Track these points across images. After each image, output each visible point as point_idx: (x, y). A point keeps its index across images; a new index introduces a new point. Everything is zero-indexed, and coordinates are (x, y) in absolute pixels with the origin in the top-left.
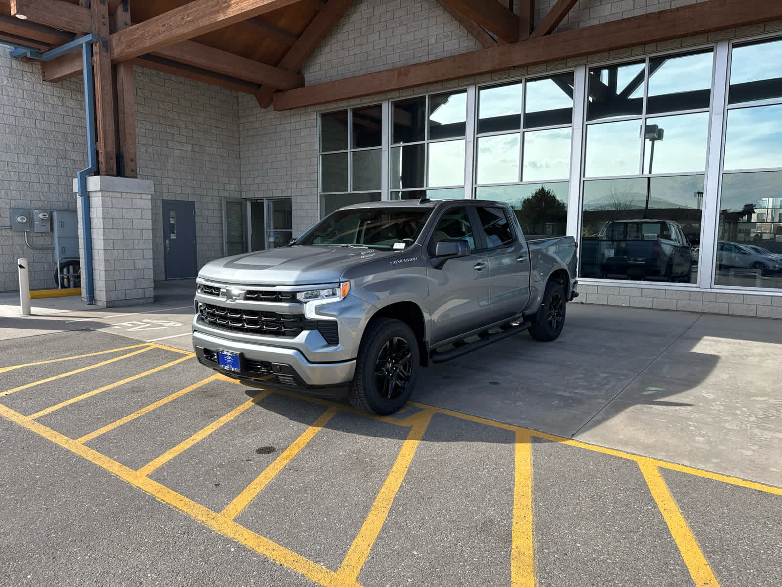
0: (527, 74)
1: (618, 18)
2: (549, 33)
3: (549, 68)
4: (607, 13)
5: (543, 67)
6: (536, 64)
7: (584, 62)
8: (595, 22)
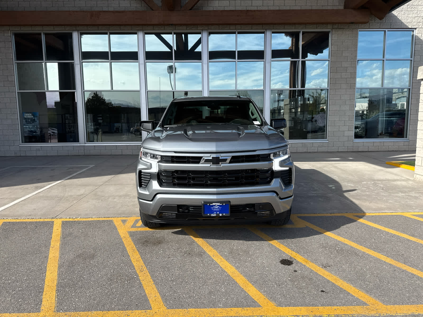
0: (175, 30)
1: (222, 9)
2: (191, 9)
3: (188, 28)
4: (217, 5)
5: (185, 27)
6: (181, 25)
7: (207, 28)
8: (211, 9)
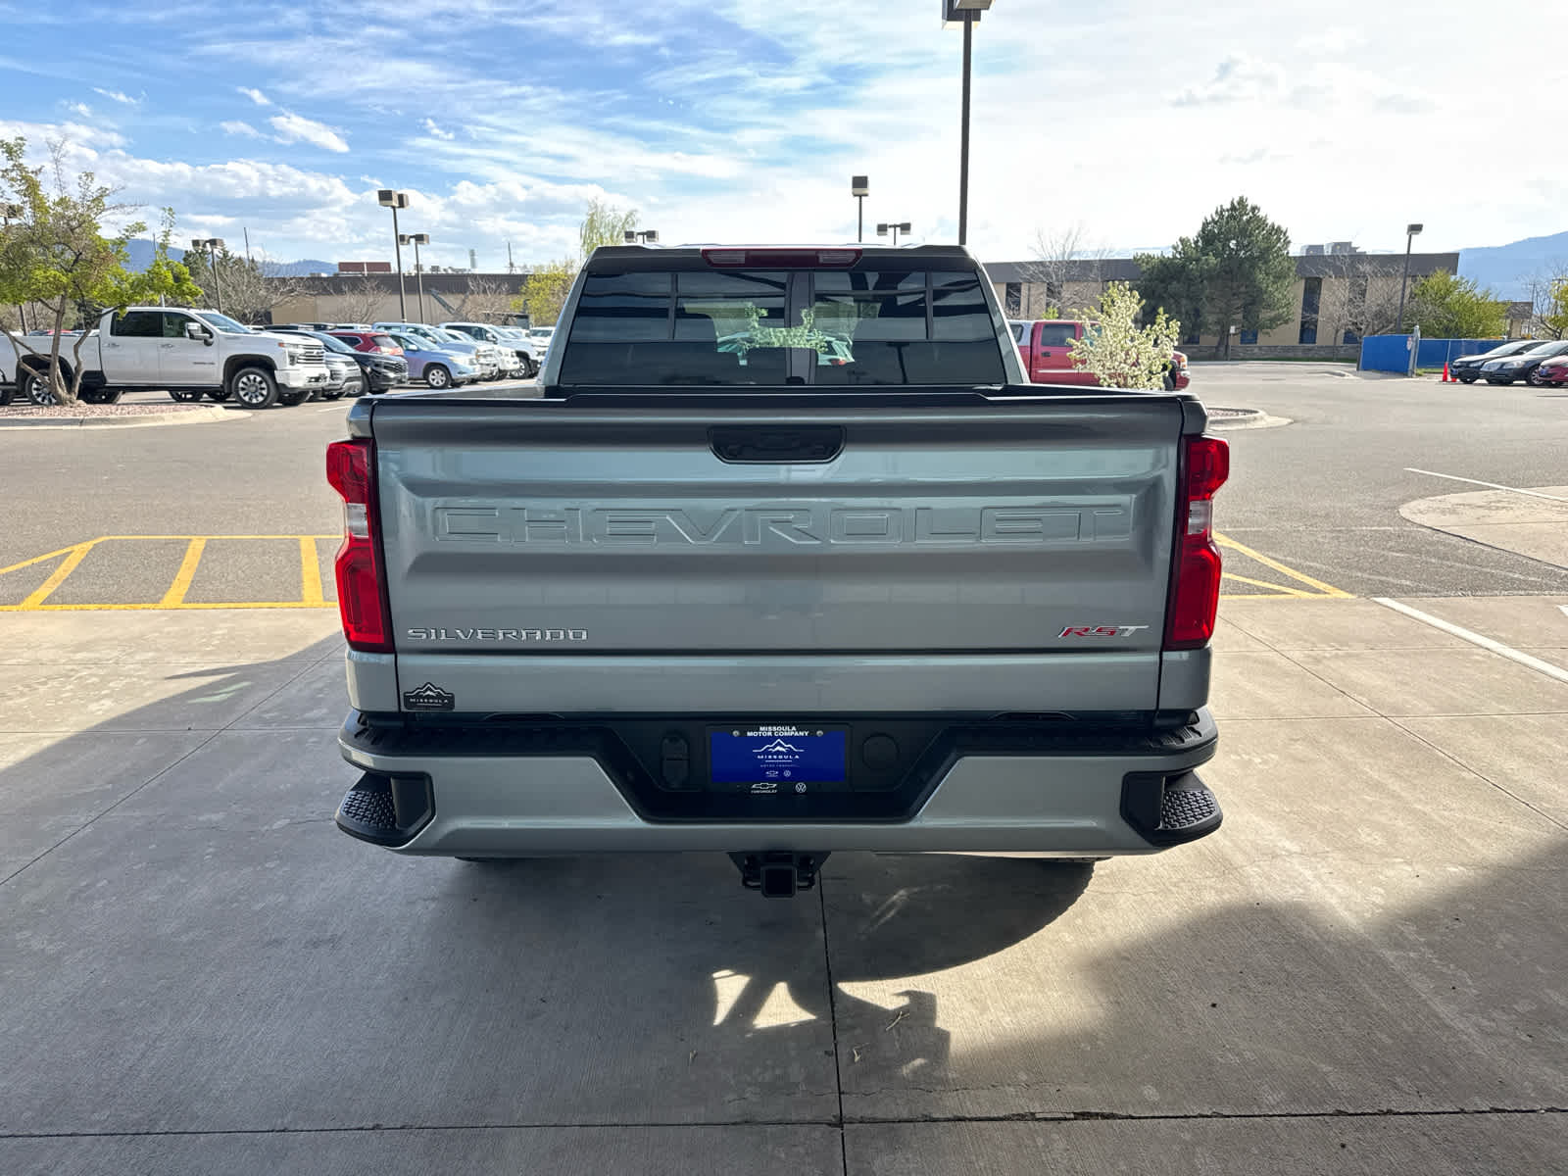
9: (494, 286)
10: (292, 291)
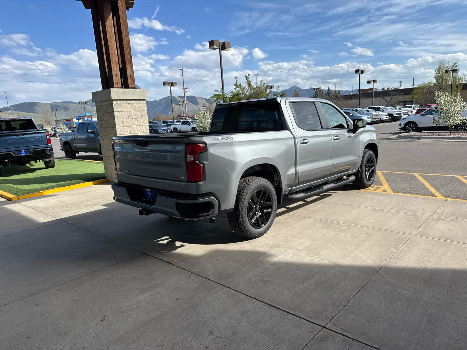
9: (398, 93)
10: (339, 100)
